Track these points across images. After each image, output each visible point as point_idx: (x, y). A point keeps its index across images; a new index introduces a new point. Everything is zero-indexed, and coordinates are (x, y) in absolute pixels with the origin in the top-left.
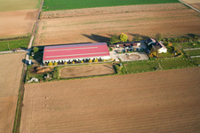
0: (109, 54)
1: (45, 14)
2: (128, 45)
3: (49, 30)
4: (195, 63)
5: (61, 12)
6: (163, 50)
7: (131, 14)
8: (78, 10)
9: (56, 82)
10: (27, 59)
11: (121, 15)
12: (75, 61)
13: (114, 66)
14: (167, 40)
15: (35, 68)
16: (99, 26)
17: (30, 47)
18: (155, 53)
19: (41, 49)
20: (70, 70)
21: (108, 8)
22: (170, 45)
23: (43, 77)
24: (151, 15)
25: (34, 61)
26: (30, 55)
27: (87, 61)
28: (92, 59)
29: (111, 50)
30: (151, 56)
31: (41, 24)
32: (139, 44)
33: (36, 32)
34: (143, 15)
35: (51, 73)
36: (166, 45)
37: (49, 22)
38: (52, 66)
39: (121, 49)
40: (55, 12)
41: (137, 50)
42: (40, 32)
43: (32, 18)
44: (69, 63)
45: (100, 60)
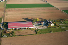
0: (33, 26)
2: (39, 23)
3: (9, 16)
4: (64, 30)
5: (13, 9)
6: (52, 25)
7: (38, 11)
8: (19, 9)
9: (14, 37)
10: (2, 27)
11: (35, 11)
13: (35, 31)
14: (53, 21)
15: (5, 31)
17: (2, 22)
19: (7, 23)
20: (19, 32)
21: (30, 8)
22: (54, 23)
23: (9, 35)
24: (45, 11)
25: (4, 28)
26: (3, 26)
27: (25, 29)
28: (27, 28)
29: (33, 24)
30: (48, 27)
31: (6, 14)
32: (43, 22)
33: (4, 16)
34: (43, 11)
35: (11, 33)
37: (9, 13)
38: (12, 30)
39: (37, 24)
40: (11, 9)
41: (43, 25)
43: (2, 11)
44: (18, 29)
45: (30, 28)
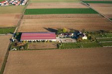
0: (55, 38)
1: (25, 16)
2: (67, 34)
3: (26, 24)
4: (101, 45)
5: (34, 16)
6: (85, 38)
7: (71, 18)
8: (43, 15)
9: (26, 51)
10: (12, 38)
12: (37, 41)
13: (58, 45)
14: (88, 33)
15: (16, 43)
16: (53, 24)
17: (15, 32)
18: (80, 39)
19: (20, 34)
20: (34, 45)
21: (59, 15)
22: (89, 35)
23: (19, 48)
24: (82, 19)
25: (16, 40)
26: (14, 36)
27: (44, 41)
28: (46, 40)
29: (57, 36)
30: (78, 40)
31: (22, 21)
32: (73, 34)
33: (19, 25)
34: (78, 19)
35: (24, 46)
36: (87, 35)
37: (27, 20)
38: (25, 43)
39: (63, 36)
40: (31, 16)
41: (71, 37)
42: (21, 25)
43: (18, 18)
44: (34, 42)
45: (51, 41)
